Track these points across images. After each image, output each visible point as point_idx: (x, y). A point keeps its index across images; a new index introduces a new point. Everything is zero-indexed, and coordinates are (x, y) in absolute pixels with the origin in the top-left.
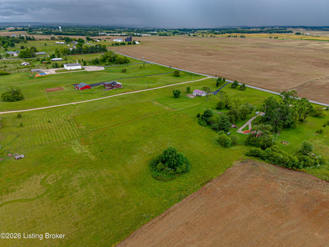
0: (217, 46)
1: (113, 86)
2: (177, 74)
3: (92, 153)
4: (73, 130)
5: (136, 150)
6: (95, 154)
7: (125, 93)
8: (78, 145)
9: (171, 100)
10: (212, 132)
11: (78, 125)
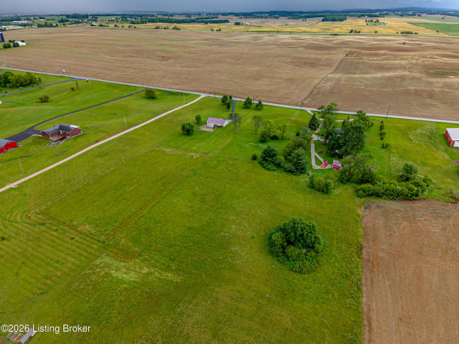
0: (162, 45)
1: (64, 133)
2: (150, 95)
3: (162, 269)
4: (72, 239)
5: (225, 237)
6: (168, 269)
7: (97, 141)
8: (116, 263)
9: (186, 141)
10: (290, 176)
11: (73, 227)
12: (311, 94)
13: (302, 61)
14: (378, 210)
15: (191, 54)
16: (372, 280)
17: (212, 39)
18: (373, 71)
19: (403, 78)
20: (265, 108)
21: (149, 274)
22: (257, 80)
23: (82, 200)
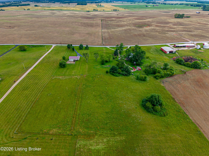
2: (23, 49)
3: (112, 136)
4: (51, 140)
5: (125, 111)
6: (115, 135)
7: (15, 82)
8: (88, 142)
9: (65, 71)
10: (127, 77)
11: (46, 134)
12: (102, 39)
13: (86, 24)
14: (167, 83)
15: (26, 23)
16: (187, 110)
17: (29, 14)
18: (116, 28)
19: (130, 30)
20: (89, 48)
21: (108, 141)
22: (73, 35)
23: (37, 117)
